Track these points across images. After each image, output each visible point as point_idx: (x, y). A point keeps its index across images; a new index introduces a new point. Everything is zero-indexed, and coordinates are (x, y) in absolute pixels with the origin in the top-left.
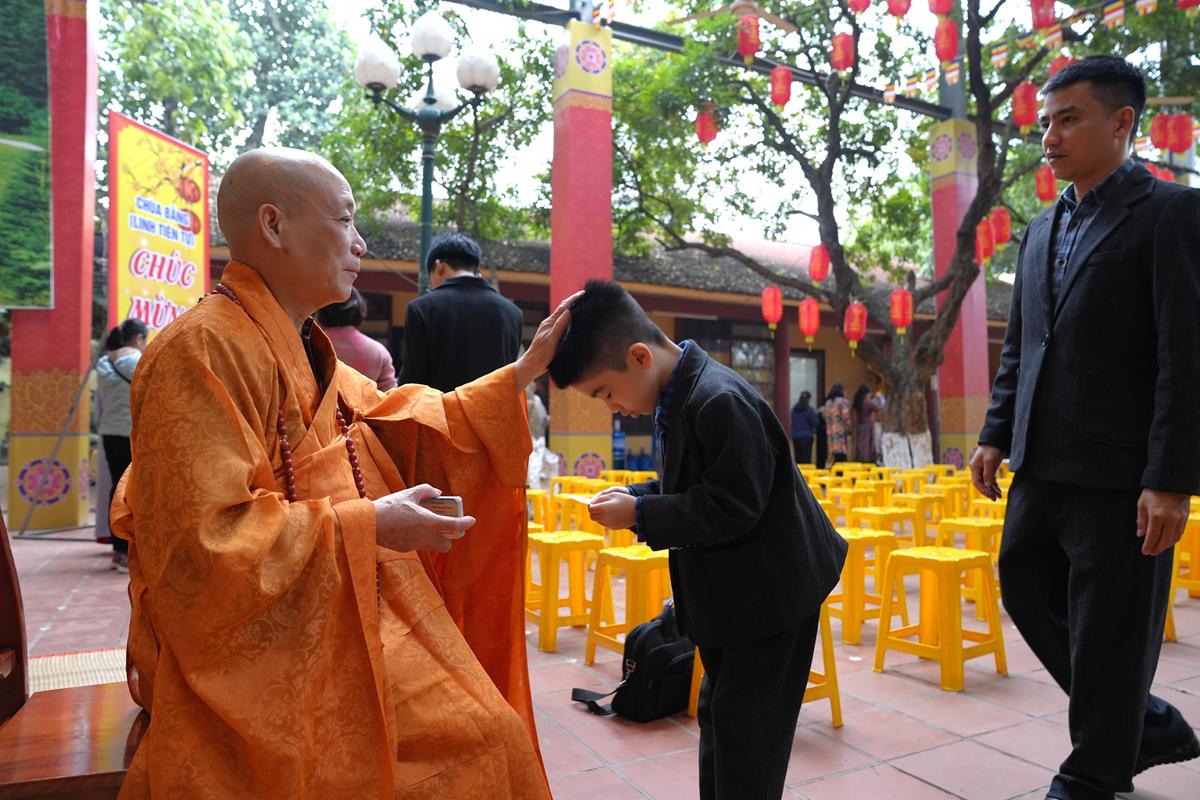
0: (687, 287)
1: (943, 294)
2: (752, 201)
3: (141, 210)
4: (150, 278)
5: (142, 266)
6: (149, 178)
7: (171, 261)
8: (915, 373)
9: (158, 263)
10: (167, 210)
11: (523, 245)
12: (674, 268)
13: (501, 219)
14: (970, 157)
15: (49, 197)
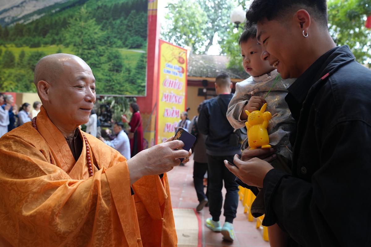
3: (167, 67)
4: (169, 87)
5: (167, 84)
6: (170, 58)
7: (175, 82)
9: (172, 82)
10: (175, 67)
15: (146, 65)
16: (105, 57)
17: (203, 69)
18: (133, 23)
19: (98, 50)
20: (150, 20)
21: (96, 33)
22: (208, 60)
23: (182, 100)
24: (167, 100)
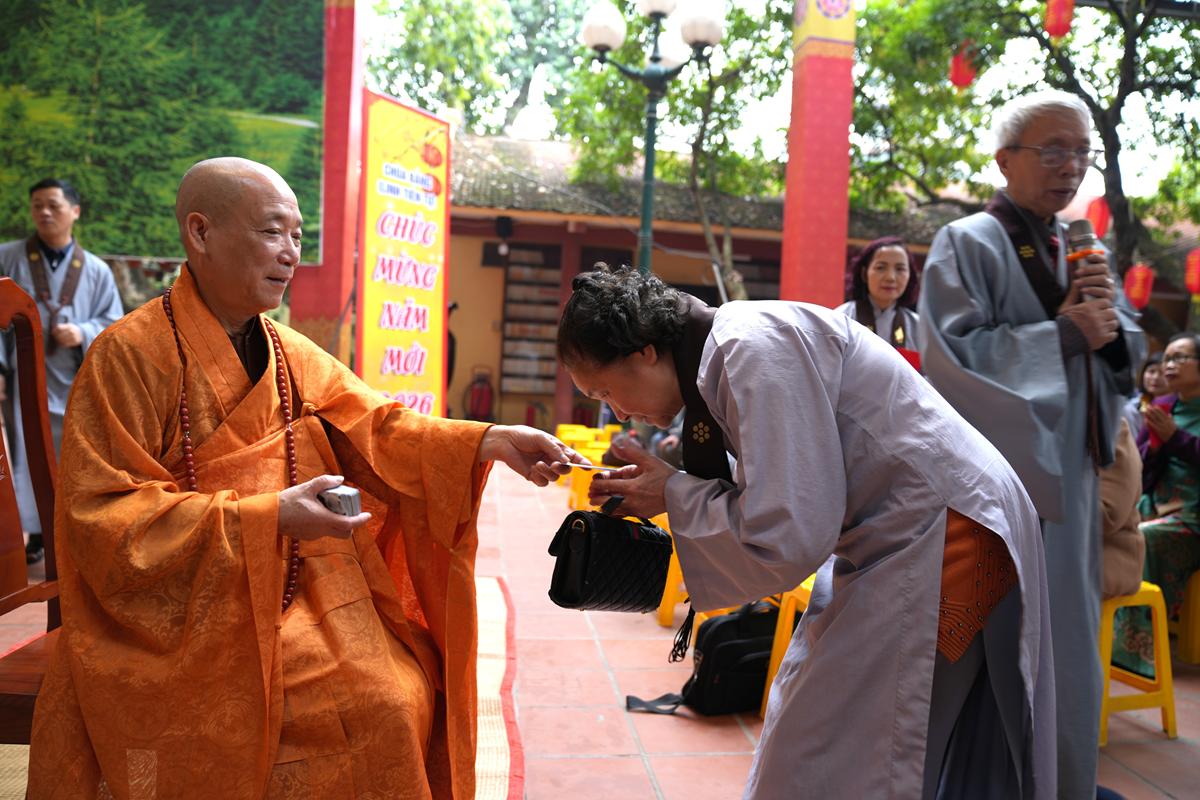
3: (391, 177)
4: (394, 238)
5: (388, 227)
6: (397, 146)
7: (414, 223)
9: (402, 223)
10: (412, 175)
12: (929, 224)
15: (321, 167)
16: (184, 135)
17: (499, 182)
18: (276, 28)
19: (160, 114)
20: (333, 23)
21: (148, 55)
22: (512, 154)
23: (435, 276)
24: (390, 278)
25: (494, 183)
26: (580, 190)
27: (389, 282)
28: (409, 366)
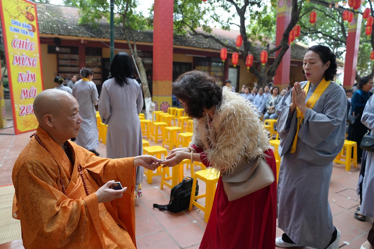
0: (197, 47)
1: (277, 52)
2: (219, 17)
3: (14, 25)
4: (19, 49)
5: (16, 45)
6: (15, 13)
7: (26, 42)
8: (267, 78)
9: (22, 43)
10: (23, 25)
11: (144, 32)
12: (193, 40)
13: (137, 23)
14: (290, 7)
22: (54, 12)
23: (36, 62)
24: (20, 64)
25: (51, 24)
26: (83, 27)
27: (20, 65)
28: (31, 95)
